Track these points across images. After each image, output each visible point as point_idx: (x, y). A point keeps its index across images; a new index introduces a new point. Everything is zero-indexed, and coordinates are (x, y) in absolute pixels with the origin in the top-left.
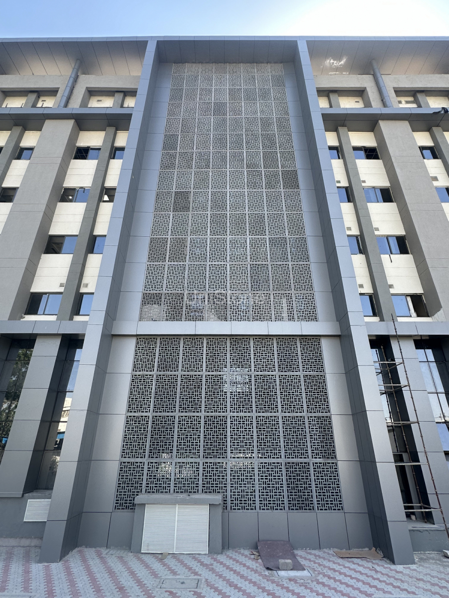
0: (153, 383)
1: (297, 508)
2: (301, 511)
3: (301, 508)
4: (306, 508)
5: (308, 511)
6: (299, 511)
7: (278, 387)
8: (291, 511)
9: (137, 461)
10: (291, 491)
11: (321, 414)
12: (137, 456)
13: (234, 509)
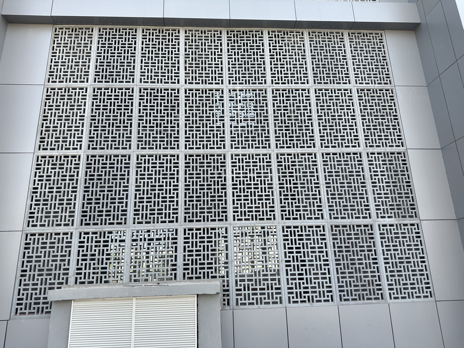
0: (87, 101)
1: (354, 297)
2: (362, 301)
3: (361, 297)
4: (369, 297)
5: (374, 301)
6: (358, 302)
7: (314, 108)
8: (344, 302)
9: (58, 231)
10: (343, 271)
11: (389, 150)
12: (59, 223)
13: (241, 304)
